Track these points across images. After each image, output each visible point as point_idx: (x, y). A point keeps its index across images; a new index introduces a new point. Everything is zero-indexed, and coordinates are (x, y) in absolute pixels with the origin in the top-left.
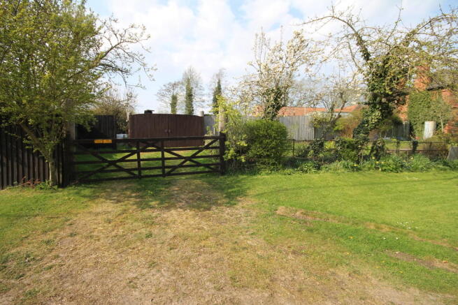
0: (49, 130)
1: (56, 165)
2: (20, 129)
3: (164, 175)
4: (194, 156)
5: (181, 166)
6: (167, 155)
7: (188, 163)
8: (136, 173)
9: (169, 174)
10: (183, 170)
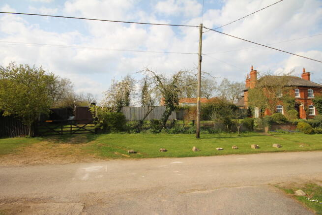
0: (30, 118)
1: (32, 129)
2: (21, 118)
3: (71, 134)
4: (84, 127)
5: (78, 130)
6: (73, 126)
7: (81, 129)
8: (61, 133)
9: (73, 133)
10: (79, 132)
